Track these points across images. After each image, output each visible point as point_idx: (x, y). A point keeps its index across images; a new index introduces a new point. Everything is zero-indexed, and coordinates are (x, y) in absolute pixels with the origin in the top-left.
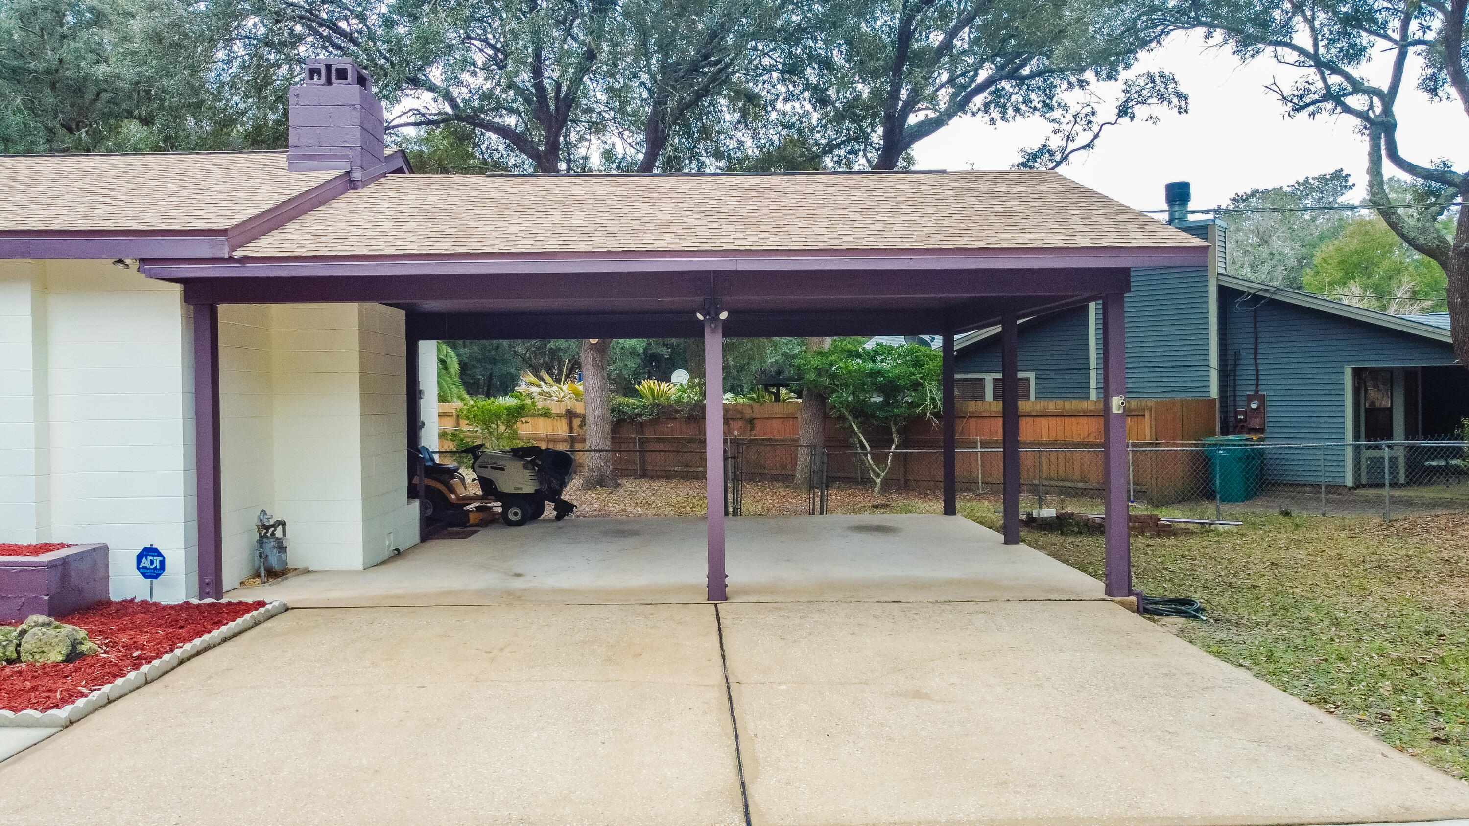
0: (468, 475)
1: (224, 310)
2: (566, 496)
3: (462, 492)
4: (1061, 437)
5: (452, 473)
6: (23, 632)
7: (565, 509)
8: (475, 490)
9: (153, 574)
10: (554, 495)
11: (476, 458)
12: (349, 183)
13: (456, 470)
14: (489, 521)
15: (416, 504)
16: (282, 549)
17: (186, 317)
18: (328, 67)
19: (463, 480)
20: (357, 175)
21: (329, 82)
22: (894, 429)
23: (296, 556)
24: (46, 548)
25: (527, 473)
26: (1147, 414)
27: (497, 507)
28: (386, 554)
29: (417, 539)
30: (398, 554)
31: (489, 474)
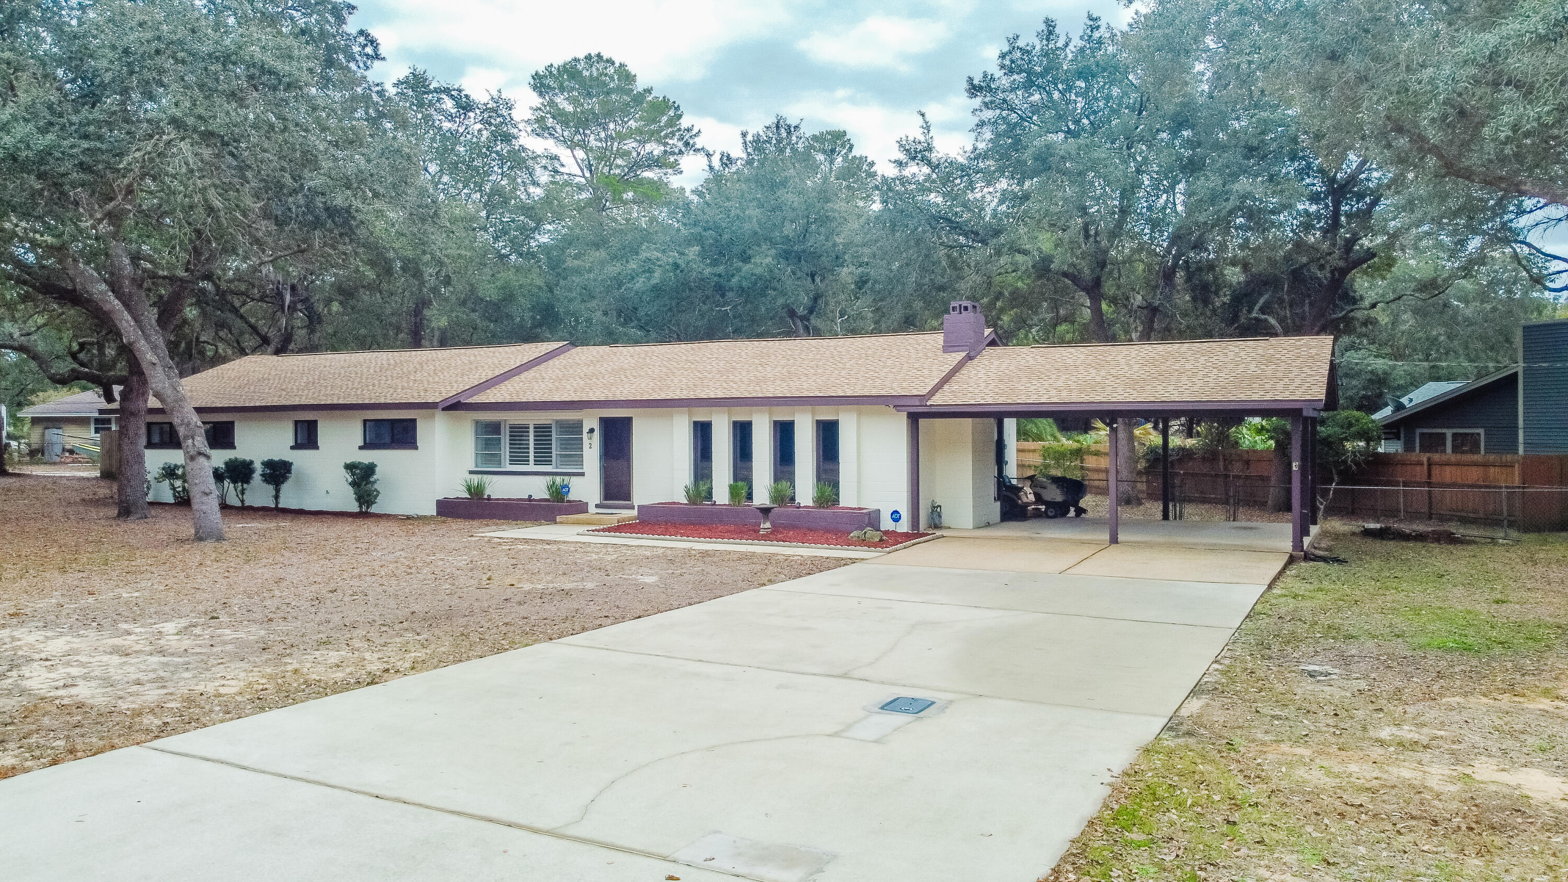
0: (1028, 489)
1: (920, 420)
2: (1082, 503)
3: (1025, 500)
4: (1459, 481)
5: (1020, 489)
6: (865, 533)
7: (1080, 511)
8: (1032, 498)
9: (897, 520)
10: (1076, 505)
11: (1032, 482)
12: (970, 358)
13: (1022, 488)
14: (1038, 515)
15: (998, 503)
16: (940, 516)
17: (908, 424)
18: (960, 306)
19: (1026, 494)
20: (972, 354)
21: (961, 313)
22: (1334, 471)
23: (945, 520)
24: (860, 509)
25: (1058, 491)
26: (1517, 466)
27: (1043, 508)
28: (983, 525)
29: (999, 520)
30: (988, 525)
31: (1039, 490)
